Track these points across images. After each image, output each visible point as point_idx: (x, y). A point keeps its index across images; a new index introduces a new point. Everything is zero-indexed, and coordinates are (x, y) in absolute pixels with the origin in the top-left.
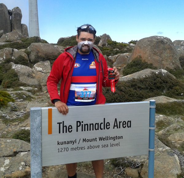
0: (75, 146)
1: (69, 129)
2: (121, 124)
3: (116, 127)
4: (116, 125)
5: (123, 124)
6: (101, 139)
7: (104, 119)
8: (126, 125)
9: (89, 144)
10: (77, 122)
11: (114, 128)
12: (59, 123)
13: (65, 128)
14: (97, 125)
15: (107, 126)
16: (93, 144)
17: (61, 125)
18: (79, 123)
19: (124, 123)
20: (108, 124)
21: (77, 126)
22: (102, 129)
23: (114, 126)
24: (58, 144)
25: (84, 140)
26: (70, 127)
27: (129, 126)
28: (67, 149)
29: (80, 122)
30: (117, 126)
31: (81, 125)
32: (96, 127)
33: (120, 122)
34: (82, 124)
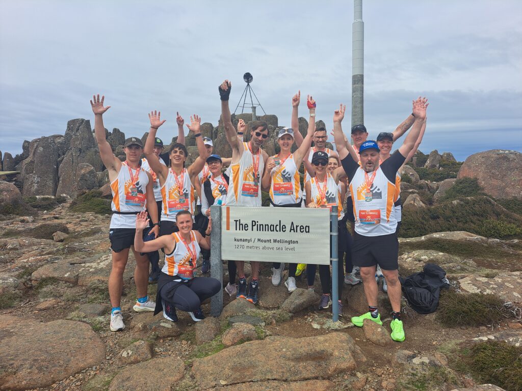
0: (251, 244)
1: (245, 227)
2: (299, 228)
3: (292, 231)
4: (292, 228)
5: (301, 229)
6: (275, 241)
7: (280, 221)
8: (304, 230)
9: (263, 244)
10: (253, 221)
11: (290, 231)
12: (236, 221)
13: (241, 226)
14: (272, 227)
15: (283, 228)
16: (267, 245)
17: (238, 222)
19: (302, 227)
20: (284, 227)
21: (253, 226)
22: (277, 231)
23: (291, 229)
24: (235, 240)
25: (259, 240)
26: (246, 226)
27: (307, 231)
28: (243, 247)
29: (255, 222)
30: (294, 229)
31: (256, 226)
32: (272, 228)
33: (297, 226)
34: (257, 223)
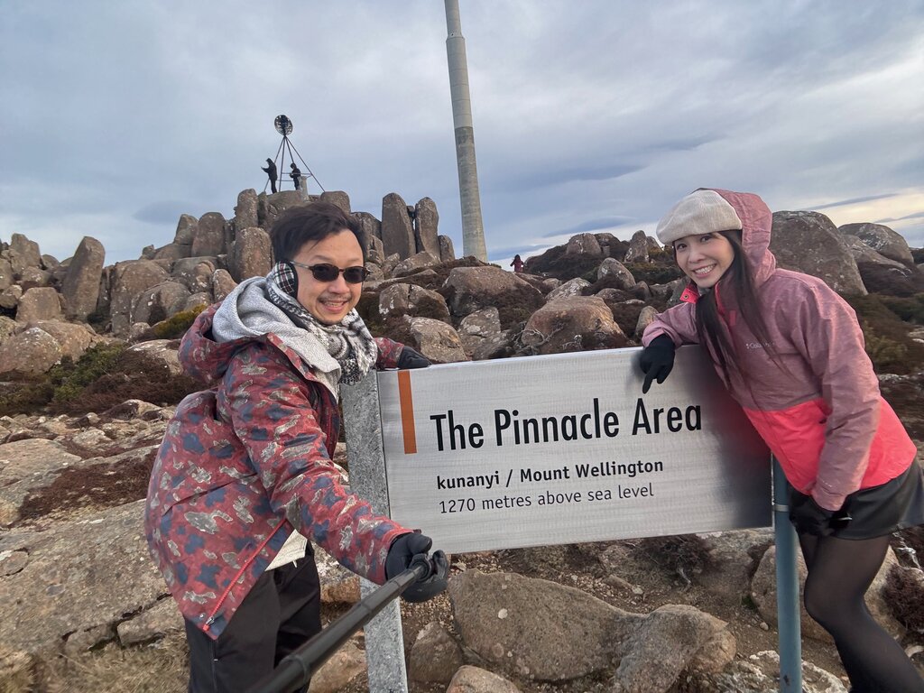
0: (497, 492)
1: (473, 436)
2: (663, 418)
3: (642, 430)
4: (641, 421)
5: (670, 419)
6: (582, 471)
7: (596, 401)
8: (683, 421)
9: (541, 487)
10: (498, 413)
11: (635, 432)
12: (438, 418)
13: (457, 432)
14: (569, 423)
15: (607, 424)
16: (555, 486)
17: (445, 423)
18: (503, 418)
19: (674, 414)
20: (611, 420)
21: (499, 428)
22: (588, 437)
23: (636, 425)
24: (440, 484)
25: (525, 475)
26: (475, 431)
27: (693, 423)
28: (470, 504)
29: (506, 413)
30: (646, 425)
31: (512, 424)
32: (569, 428)
33: (657, 413)
34: (513, 418)
